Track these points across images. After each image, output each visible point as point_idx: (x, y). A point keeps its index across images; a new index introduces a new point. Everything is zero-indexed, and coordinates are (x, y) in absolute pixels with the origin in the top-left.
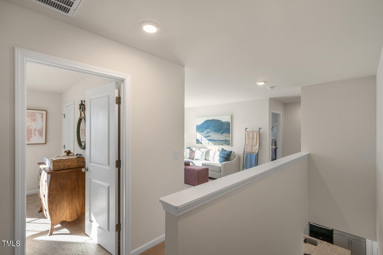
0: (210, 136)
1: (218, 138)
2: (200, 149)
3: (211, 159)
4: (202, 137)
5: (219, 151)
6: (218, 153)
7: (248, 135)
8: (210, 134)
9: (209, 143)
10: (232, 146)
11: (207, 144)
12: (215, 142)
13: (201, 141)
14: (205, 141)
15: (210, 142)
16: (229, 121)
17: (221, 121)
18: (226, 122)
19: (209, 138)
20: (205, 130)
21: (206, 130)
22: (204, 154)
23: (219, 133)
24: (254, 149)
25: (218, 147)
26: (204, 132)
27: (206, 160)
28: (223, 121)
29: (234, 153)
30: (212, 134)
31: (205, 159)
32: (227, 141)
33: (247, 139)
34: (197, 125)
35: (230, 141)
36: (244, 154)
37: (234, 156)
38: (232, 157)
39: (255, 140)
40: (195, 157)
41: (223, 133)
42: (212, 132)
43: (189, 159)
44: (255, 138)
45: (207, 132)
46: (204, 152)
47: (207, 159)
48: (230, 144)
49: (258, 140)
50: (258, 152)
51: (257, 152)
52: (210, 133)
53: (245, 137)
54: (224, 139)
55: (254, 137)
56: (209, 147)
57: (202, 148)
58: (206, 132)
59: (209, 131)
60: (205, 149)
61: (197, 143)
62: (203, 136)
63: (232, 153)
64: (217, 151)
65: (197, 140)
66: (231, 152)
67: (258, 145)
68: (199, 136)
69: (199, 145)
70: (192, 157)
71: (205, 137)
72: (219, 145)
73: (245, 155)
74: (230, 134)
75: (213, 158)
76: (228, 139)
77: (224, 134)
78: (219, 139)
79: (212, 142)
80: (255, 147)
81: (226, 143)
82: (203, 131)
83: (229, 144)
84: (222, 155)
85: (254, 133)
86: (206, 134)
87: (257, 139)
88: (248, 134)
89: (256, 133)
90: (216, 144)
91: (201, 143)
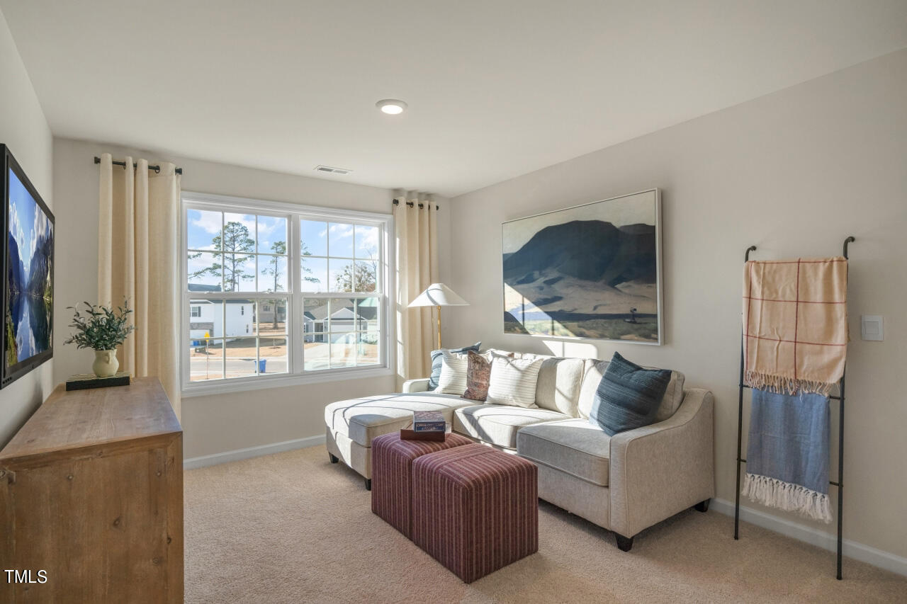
0: (559, 299)
1: (595, 308)
2: (517, 355)
3: (560, 402)
4: (527, 302)
5: (600, 370)
6: (594, 379)
7: (764, 284)
8: (558, 289)
9: (553, 329)
10: (666, 341)
11: (546, 332)
12: (581, 323)
13: (521, 322)
14: (538, 322)
15: (557, 324)
16: (651, 219)
17: (608, 226)
18: (636, 225)
19: (555, 307)
20: (536, 274)
21: (541, 275)
22: (533, 377)
23: (600, 283)
24: (807, 362)
25: (595, 346)
26: (533, 280)
27: (540, 407)
28: (618, 222)
29: (682, 379)
30: (570, 291)
31: (536, 403)
32: (638, 320)
33: (757, 305)
34: (504, 255)
35: (655, 316)
36: (742, 386)
37: (678, 397)
38: (671, 400)
39: (818, 310)
40: (492, 393)
41: (620, 280)
42: (571, 280)
43: (464, 397)
44: (817, 293)
45: (545, 282)
46: (529, 367)
47: (543, 401)
48: (656, 331)
49: (840, 311)
50: (842, 380)
51: (834, 378)
52: (561, 282)
53: (744, 293)
54: (624, 309)
55: (807, 291)
56: (555, 348)
57: (524, 350)
58: (542, 279)
59: (553, 274)
60: (539, 357)
61: (508, 329)
62: (529, 299)
63: (673, 377)
64: (589, 364)
65: (509, 318)
66: (667, 374)
67: (840, 336)
68: (513, 299)
69: (515, 338)
70: (480, 394)
71: (537, 303)
72: (602, 336)
73: (749, 394)
74: (654, 281)
75: (573, 401)
76: (643, 308)
77: (624, 284)
78: (601, 311)
79: (569, 324)
80: (821, 352)
81: (636, 326)
82: (529, 280)
83: (649, 335)
84: (614, 390)
85: (810, 272)
86: (541, 288)
87: (829, 303)
88: (769, 279)
89: (822, 268)
90: (587, 332)
91: (524, 331)
